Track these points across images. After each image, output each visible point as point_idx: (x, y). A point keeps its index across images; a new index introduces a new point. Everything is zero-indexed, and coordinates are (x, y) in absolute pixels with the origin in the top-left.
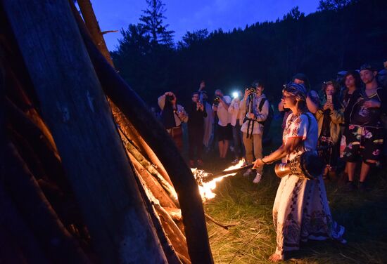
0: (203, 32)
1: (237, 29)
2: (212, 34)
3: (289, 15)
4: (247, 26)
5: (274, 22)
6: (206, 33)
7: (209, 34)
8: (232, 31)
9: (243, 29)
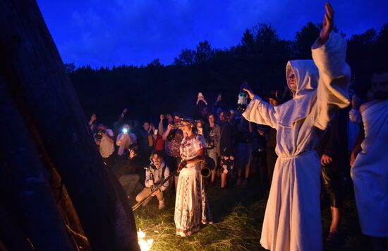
0: (69, 65)
1: (105, 68)
2: (79, 69)
3: (151, 64)
4: (114, 66)
5: (139, 67)
6: (74, 67)
7: (76, 68)
8: (99, 68)
9: (111, 69)
